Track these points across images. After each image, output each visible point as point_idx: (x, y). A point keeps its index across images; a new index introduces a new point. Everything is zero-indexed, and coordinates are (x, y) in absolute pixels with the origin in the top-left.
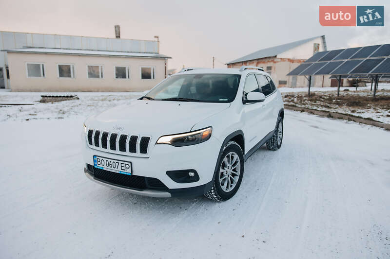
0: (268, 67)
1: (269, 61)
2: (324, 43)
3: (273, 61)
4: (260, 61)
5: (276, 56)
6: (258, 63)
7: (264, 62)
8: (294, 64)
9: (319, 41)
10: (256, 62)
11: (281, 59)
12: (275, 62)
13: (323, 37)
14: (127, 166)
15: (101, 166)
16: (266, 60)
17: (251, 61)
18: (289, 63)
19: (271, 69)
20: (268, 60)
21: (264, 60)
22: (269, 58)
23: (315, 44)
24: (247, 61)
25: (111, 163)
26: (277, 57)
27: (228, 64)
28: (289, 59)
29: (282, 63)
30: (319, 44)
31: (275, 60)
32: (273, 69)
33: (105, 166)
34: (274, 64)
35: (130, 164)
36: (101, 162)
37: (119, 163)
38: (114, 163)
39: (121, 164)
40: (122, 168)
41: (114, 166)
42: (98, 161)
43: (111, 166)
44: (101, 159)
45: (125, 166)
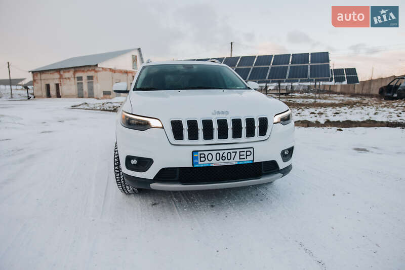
0: (88, 77)
1: (88, 70)
2: (141, 55)
3: (94, 70)
4: (77, 69)
5: (97, 65)
6: (75, 72)
7: (83, 71)
8: (116, 74)
9: (136, 53)
10: (73, 70)
11: (103, 68)
12: (96, 72)
13: (139, 50)
14: (248, 153)
15: (207, 162)
16: (86, 69)
17: (67, 69)
18: (111, 73)
19: (92, 79)
20: (88, 68)
21: (83, 69)
22: (90, 66)
23: (133, 56)
24: (62, 69)
25: (225, 155)
26: (99, 66)
27: (33, 72)
28: (110, 69)
29: (104, 73)
30: (136, 56)
31: (97, 69)
32: (95, 78)
33: (214, 161)
34: (96, 73)
35: (251, 150)
36: (206, 157)
37: (236, 152)
38: (229, 154)
39: (240, 152)
40: (241, 157)
41: (229, 158)
42: (201, 157)
43: (224, 158)
44: (206, 153)
45: (245, 153)
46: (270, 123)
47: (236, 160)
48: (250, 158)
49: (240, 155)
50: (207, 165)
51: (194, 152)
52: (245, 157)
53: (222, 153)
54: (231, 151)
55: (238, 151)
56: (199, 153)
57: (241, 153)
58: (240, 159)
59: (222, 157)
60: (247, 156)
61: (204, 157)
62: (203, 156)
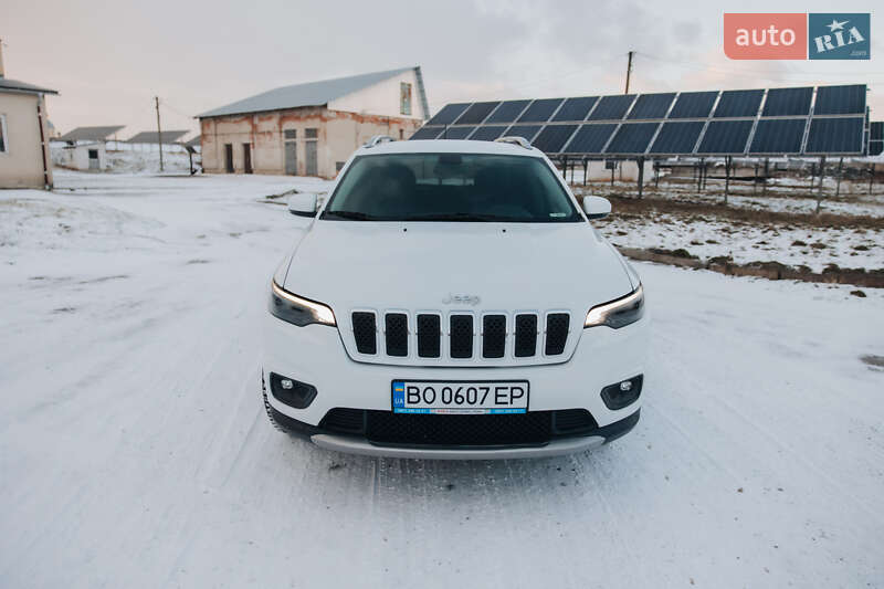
0: (307, 130)
1: (309, 117)
2: (420, 82)
3: (320, 116)
4: (286, 114)
5: (325, 106)
6: (282, 119)
7: (298, 118)
8: (365, 124)
9: (410, 79)
10: (278, 115)
11: (338, 112)
12: (324, 120)
13: (417, 70)
14: (517, 393)
15: (422, 404)
16: (304, 114)
17: (266, 114)
18: (354, 122)
19: (315, 136)
20: (307, 112)
21: (297, 113)
22: (311, 108)
23: (403, 84)
24: (255, 113)
25: (463, 393)
26: (329, 108)
27: (201, 119)
28: (353, 114)
29: (340, 121)
30: (410, 85)
31: (325, 114)
32: (320, 134)
33: (438, 403)
34: (323, 124)
35: (524, 386)
36: (421, 394)
37: (488, 389)
38: (472, 392)
39: (497, 389)
40: (500, 399)
41: (472, 400)
42: (409, 394)
43: (459, 400)
44: (422, 387)
45: (508, 392)
46: (574, 328)
47: (487, 406)
48: (520, 404)
49: (497, 396)
50: (423, 412)
51: (394, 382)
52: (508, 399)
53: (455, 387)
54: (477, 386)
55: (492, 387)
56: (407, 384)
57: (500, 392)
58: (496, 403)
59: (457, 396)
60: (512, 397)
61: (417, 394)
62: (415, 391)
